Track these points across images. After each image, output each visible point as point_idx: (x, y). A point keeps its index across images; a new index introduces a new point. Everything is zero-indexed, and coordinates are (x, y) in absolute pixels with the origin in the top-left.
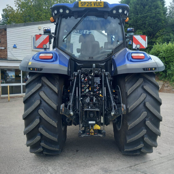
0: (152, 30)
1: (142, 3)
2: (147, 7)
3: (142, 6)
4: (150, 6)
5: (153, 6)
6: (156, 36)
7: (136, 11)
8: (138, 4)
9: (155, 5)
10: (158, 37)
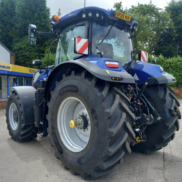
0: (41, 38)
1: (30, 9)
2: (36, 14)
3: (31, 12)
4: (39, 14)
5: (42, 15)
6: (45, 45)
7: (24, 15)
8: (26, 9)
9: (43, 14)
10: (46, 47)
